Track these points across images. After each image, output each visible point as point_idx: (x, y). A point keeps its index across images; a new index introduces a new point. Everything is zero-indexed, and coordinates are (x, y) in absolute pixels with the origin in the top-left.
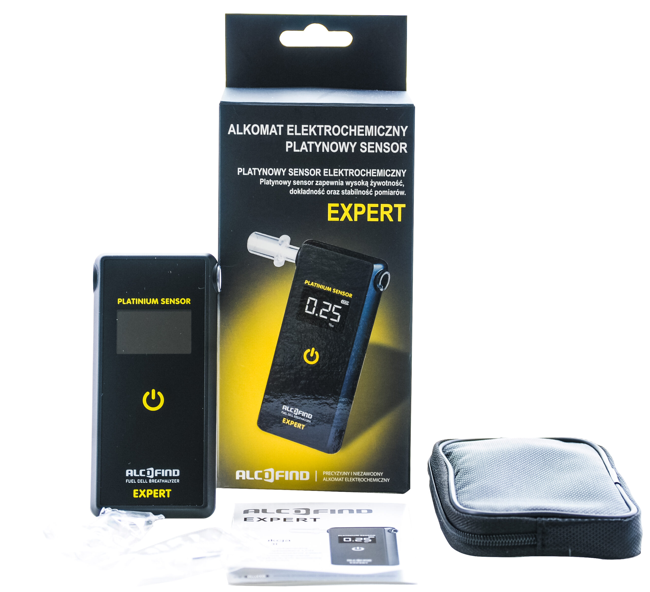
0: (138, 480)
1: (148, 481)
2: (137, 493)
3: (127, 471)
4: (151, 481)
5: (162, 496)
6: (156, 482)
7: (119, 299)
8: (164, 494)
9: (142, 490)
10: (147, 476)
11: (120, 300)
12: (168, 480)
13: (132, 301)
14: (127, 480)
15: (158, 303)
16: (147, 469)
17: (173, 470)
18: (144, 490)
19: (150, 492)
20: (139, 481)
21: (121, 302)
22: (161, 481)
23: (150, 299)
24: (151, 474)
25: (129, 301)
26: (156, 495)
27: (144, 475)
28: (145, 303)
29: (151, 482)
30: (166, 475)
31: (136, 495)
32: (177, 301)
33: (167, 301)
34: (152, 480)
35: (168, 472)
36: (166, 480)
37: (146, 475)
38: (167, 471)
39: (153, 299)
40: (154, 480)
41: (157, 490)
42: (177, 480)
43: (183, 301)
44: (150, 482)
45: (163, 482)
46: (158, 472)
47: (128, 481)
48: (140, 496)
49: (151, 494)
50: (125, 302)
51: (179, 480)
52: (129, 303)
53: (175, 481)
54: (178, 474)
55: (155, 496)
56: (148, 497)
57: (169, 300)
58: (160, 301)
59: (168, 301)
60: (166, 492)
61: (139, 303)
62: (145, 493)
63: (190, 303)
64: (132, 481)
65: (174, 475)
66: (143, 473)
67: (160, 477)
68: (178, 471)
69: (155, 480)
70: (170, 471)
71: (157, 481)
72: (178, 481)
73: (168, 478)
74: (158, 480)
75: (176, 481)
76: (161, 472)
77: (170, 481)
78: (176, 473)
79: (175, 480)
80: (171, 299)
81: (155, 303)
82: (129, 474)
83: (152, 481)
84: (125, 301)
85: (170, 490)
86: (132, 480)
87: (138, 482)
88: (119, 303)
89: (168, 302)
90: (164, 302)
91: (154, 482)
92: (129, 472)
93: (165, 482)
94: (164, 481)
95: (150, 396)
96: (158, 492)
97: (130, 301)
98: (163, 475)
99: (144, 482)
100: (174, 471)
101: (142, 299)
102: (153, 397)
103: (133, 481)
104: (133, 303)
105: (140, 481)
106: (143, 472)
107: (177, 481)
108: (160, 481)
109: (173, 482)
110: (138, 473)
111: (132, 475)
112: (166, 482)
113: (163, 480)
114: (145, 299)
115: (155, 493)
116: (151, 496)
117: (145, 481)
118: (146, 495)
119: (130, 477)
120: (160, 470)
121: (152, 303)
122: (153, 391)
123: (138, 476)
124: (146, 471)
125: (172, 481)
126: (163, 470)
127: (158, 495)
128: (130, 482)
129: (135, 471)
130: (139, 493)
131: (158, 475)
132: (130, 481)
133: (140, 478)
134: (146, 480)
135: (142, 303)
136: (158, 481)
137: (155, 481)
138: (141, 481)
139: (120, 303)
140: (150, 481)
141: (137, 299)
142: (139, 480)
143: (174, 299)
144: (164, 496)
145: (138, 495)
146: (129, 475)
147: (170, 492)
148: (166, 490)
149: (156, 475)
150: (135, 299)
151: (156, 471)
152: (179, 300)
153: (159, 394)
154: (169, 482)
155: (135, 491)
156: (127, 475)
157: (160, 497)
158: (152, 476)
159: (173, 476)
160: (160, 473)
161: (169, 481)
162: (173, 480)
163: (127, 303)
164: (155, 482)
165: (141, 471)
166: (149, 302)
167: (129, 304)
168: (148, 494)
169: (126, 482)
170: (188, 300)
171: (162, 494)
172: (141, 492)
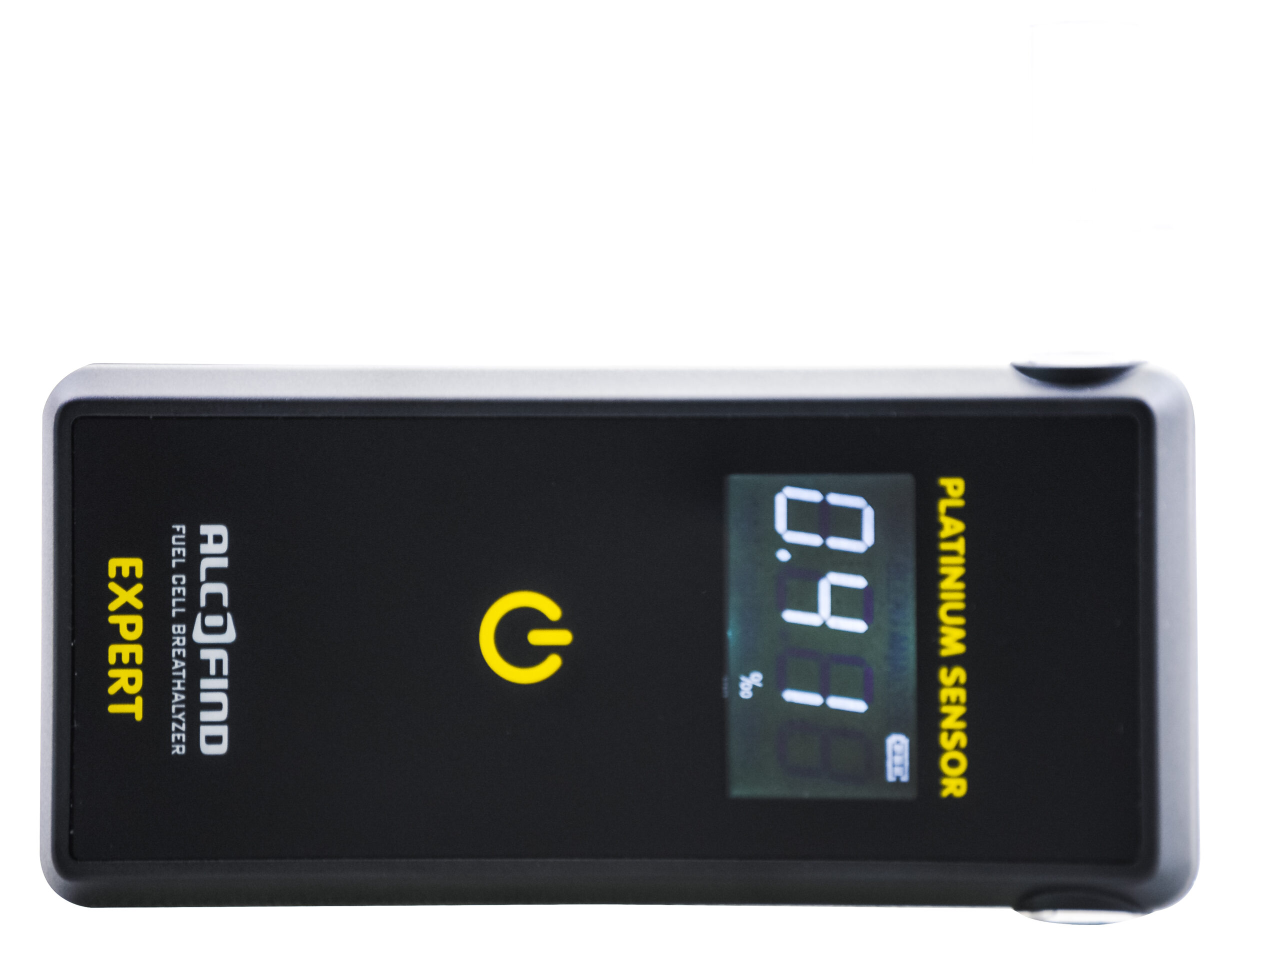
0: (184, 577)
1: (180, 619)
2: (126, 573)
3: (222, 530)
4: (179, 632)
5: (115, 680)
6: (174, 655)
7: (961, 483)
8: (121, 691)
9: (139, 596)
11: (955, 487)
12: (183, 706)
13: (953, 538)
14: (183, 528)
15: (944, 653)
16: (229, 616)
17: (226, 728)
18: (139, 605)
19: (130, 628)
20: (179, 580)
21: (950, 492)
22: (180, 677)
23: (962, 621)
25: (951, 527)
26: (119, 656)
27: (203, 603)
28: (943, 596)
29: (174, 631)
31: (119, 569)
32: (955, 736)
33: (953, 693)
34: (184, 639)
36: (183, 697)
37: (206, 612)
39: (961, 634)
40: (184, 643)
41: (139, 660)
42: (183, 747)
43: (953, 763)
44: (174, 627)
45: (175, 685)
46: (219, 663)
47: (181, 532)
48: (113, 587)
49: (124, 633)
50: (947, 508)
51: (184, 752)
52: (947, 527)
53: (178, 736)
54: (207, 749)
55: (112, 650)
56: (113, 620)
57: (957, 703)
58: (952, 662)
59: (952, 700)
60: (130, 699)
61: (943, 570)
62: (127, 609)
63: (944, 794)
64: (179, 550)
66: (214, 599)
67: (197, 669)
68: (221, 749)
69: (183, 651)
71: (179, 657)
72: (179, 750)
73: (194, 706)
74: (183, 664)
75: (179, 742)
76: (219, 675)
77: (180, 716)
78: (216, 740)
79: (183, 736)
80: (963, 710)
81: (943, 641)
82: (210, 539)
83: (178, 639)
84: (952, 512)
85: (139, 717)
86: (183, 550)
87: (174, 578)
88: (942, 482)
89: (948, 697)
90: (951, 681)
91: (176, 646)
92: (218, 539)
93: (176, 695)
94: (179, 688)
95: (541, 622)
96: (132, 664)
97: (953, 532)
98: (205, 683)
100: (223, 731)
101: (961, 586)
102: (537, 637)
103: (179, 556)
104: (943, 546)
105: (179, 585)
106: (219, 596)
107: (178, 747)
108: (179, 670)
109: (174, 725)
110: (214, 575)
111: (204, 549)
112: (173, 697)
113: (182, 685)
114: (962, 596)
116: (114, 635)
117: (179, 605)
118: (119, 612)
119: (195, 540)
121: (943, 630)
122: (564, 637)
123: (203, 577)
124: (222, 612)
125: (179, 722)
126: (224, 684)
127: (119, 665)
128: (174, 542)
129: (223, 563)
130: (127, 583)
132: (177, 540)
133: (194, 586)
134: (183, 610)
135: (942, 586)
136: (177, 664)
137: (179, 651)
138: (179, 589)
139: (944, 488)
140: (179, 627)
141: (962, 561)
142: (184, 582)
143: (963, 725)
144: (113, 690)
145: (119, 579)
146: (205, 539)
147: (133, 714)
148: (139, 700)
149: (205, 654)
150: (961, 552)
151: (223, 654)
152: (957, 748)
153: (553, 664)
154: (173, 711)
155: (138, 564)
156: (204, 529)
158: (199, 636)
159: (202, 728)
160: (213, 671)
161: (178, 711)
162: (183, 728)
163: (942, 519)
164: (174, 651)
165: (221, 588)
166: (950, 613)
167: (940, 527)
168: (122, 621)
169: (174, 527)
170: (958, 787)
171: (121, 680)
172: (129, 591)
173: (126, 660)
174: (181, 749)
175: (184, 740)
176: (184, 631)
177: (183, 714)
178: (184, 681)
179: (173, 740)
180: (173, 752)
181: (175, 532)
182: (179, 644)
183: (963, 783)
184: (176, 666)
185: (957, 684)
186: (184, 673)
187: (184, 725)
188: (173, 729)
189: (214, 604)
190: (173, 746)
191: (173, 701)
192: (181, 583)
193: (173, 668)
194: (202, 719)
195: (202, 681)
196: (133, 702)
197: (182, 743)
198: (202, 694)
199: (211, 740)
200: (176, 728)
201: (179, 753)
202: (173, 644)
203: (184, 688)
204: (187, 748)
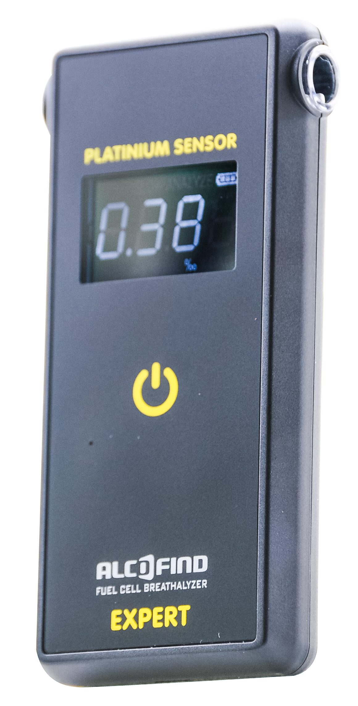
0: (121, 587)
1: (142, 588)
2: (119, 620)
4: (148, 588)
5: (170, 623)
6: (159, 590)
7: (87, 152)
8: (175, 619)
9: (130, 611)
11: (90, 154)
12: (184, 582)
13: (113, 152)
14: (98, 589)
15: (168, 153)
16: (141, 560)
18: (134, 611)
19: (145, 615)
20: (123, 589)
21: (91, 156)
22: (170, 585)
23: (153, 144)
24: (147, 572)
25: (108, 155)
26: (159, 621)
27: (134, 575)
28: (141, 156)
29: (147, 591)
30: (180, 571)
31: (118, 624)
32: (207, 142)
33: (187, 146)
34: (151, 584)
35: (184, 562)
36: (179, 583)
37: (139, 573)
38: (181, 560)
39: (159, 144)
40: (154, 585)
41: (160, 609)
42: (203, 581)
43: (220, 142)
44: (145, 591)
45: (173, 588)
46: (164, 563)
47: (100, 591)
48: (125, 627)
49: (147, 619)
50: (99, 158)
52: (108, 158)
53: (198, 584)
54: (205, 568)
55: (156, 625)
56: (141, 626)
57: (192, 143)
58: (172, 148)
59: (190, 146)
60: (180, 613)
61: (128, 158)
62: (136, 618)
63: (235, 146)
64: (108, 591)
65: (196, 570)
66: (133, 569)
67: (166, 576)
68: (205, 559)
69: (157, 584)
70: (188, 559)
71: (160, 587)
73: (185, 577)
74: (163, 584)
75: (201, 584)
76: (169, 563)
77: (189, 584)
78: (201, 561)
79: (198, 581)
80: (195, 139)
81: (162, 154)
82: (104, 573)
83: (151, 588)
84: (101, 155)
85: (188, 607)
86: (108, 588)
87: (122, 592)
88: (87, 162)
89: (188, 148)
90: (180, 147)
91: (155, 588)
92: (104, 568)
93: (178, 587)
94: (175, 586)
95: (148, 381)
96: (163, 613)
97: (110, 153)
98: (173, 572)
100: (196, 558)
101: (136, 146)
102: (156, 384)
103: (111, 591)
105: (125, 589)
106: (131, 566)
107: (203, 584)
108: (166, 586)
109: (193, 587)
110: (121, 570)
111: (108, 577)
112: (179, 589)
114: (141, 146)
115: (156, 617)
116: (149, 624)
117: (135, 589)
118: (137, 622)
120: (167, 560)
121: (157, 154)
122: (156, 367)
123: (122, 576)
124: (139, 563)
125: (191, 584)
126: (174, 560)
127: (163, 620)
128: (105, 594)
129: (116, 564)
130: (124, 618)
132: (104, 592)
133: (126, 581)
134: (137, 586)
135: (136, 157)
136: (163, 588)
137: (157, 587)
138: (127, 589)
139: (89, 160)
140: (145, 588)
141: (124, 147)
143: (202, 138)
144: (175, 624)
145: (122, 623)
146: (104, 576)
147: (187, 611)
148: (181, 608)
149: (159, 573)
150: (120, 147)
151: (160, 561)
152: (213, 141)
153: (169, 374)
154: (186, 588)
155: (115, 613)
156: (99, 577)
158: (150, 577)
160: (167, 567)
161: (186, 585)
162: (194, 582)
163: (104, 160)
164: (157, 590)
165: (127, 565)
166: (149, 151)
167: (108, 161)
168: (142, 620)
169: (97, 595)
170: (232, 138)
171: (170, 619)
172: (127, 618)
173: (161, 617)
174: (205, 582)
175: (200, 581)
176: (147, 585)
177: (187, 582)
178: (172, 583)
179: (200, 587)
180: (206, 587)
182: (154, 587)
183: (230, 135)
185: (183, 144)
186: (168, 583)
187: (193, 582)
188: (195, 587)
189: (135, 568)
190: (203, 587)
191: (181, 589)
192: (124, 588)
193: (165, 590)
194: (190, 572)
195: (172, 573)
196: (181, 611)
197: (202, 582)
198: (178, 573)
199: (200, 566)
200: (194, 586)
201: (206, 583)
202: (154, 591)
203: (175, 583)
204: (204, 579)
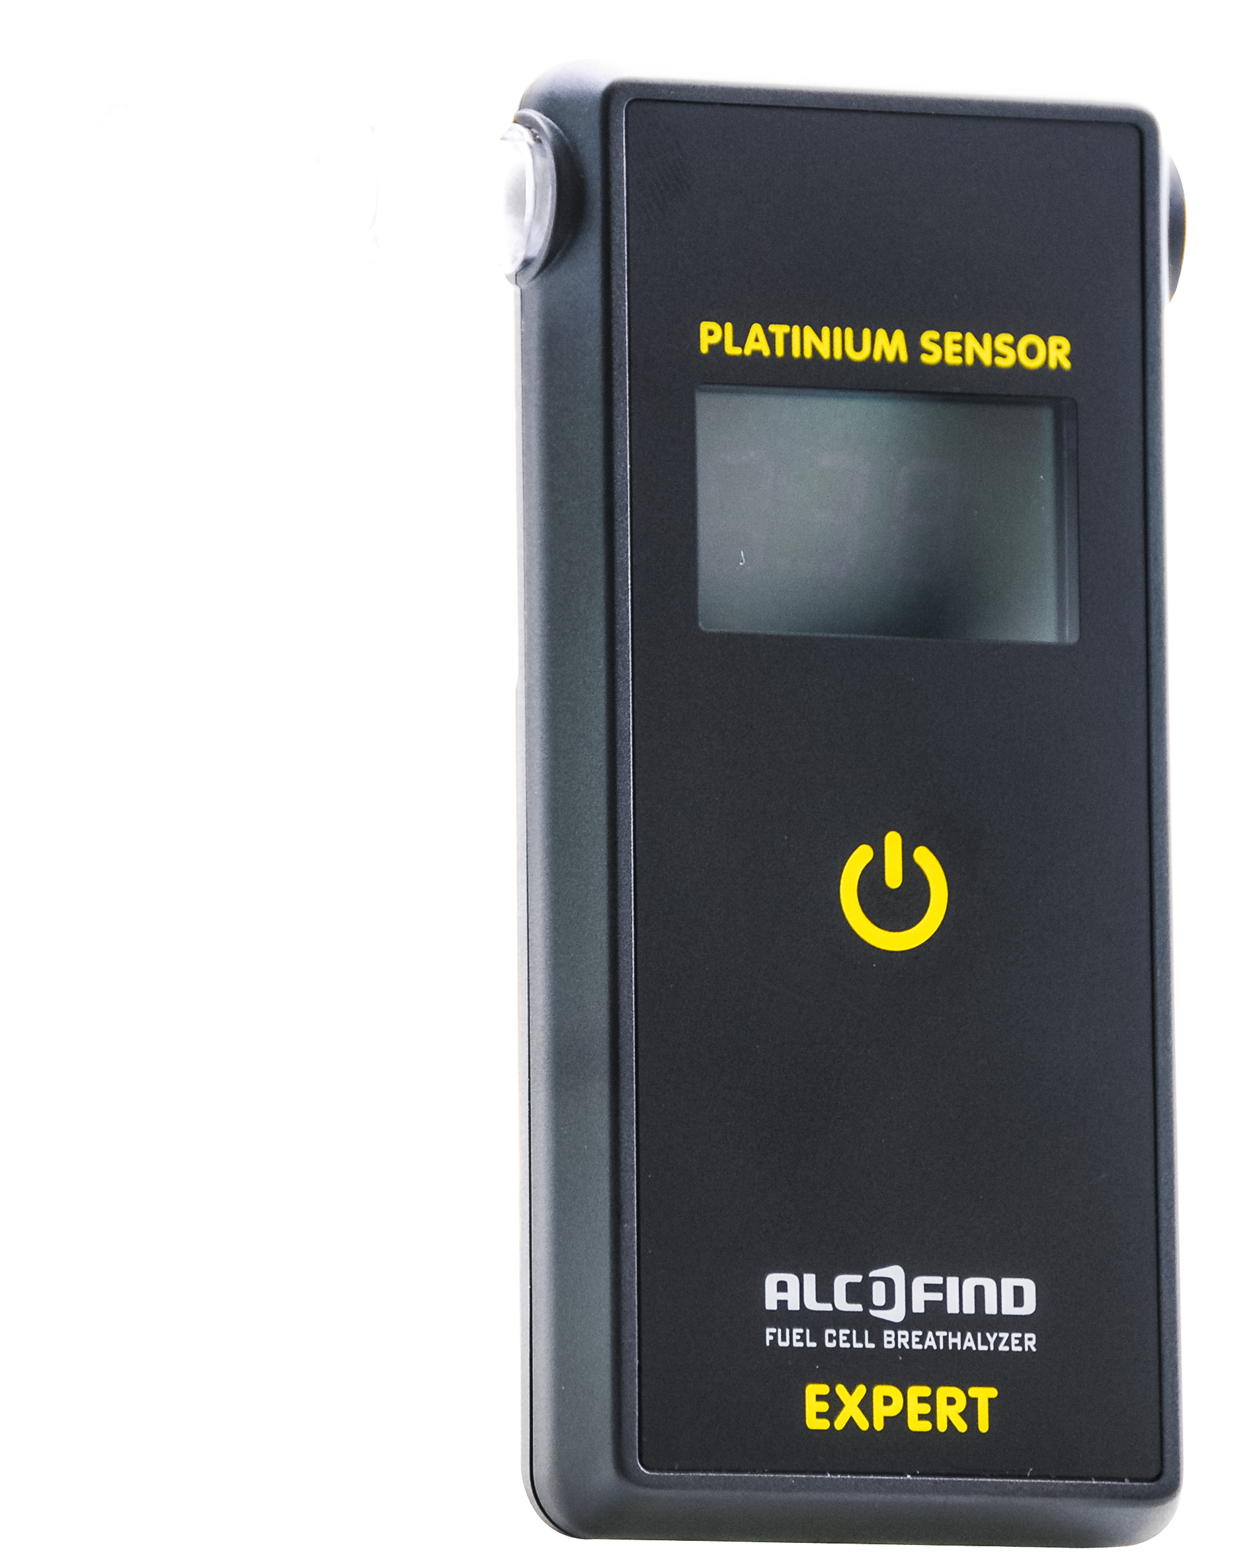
0: (828, 1332)
1: (877, 1338)
2: (824, 1407)
3: (772, 1280)
4: (892, 1339)
5: (949, 1422)
6: (920, 1347)
7: (705, 326)
8: (963, 1415)
9: (851, 1390)
10: (873, 1312)
11: (711, 333)
12: (979, 1335)
13: (771, 339)
14: (769, 1330)
15: (904, 358)
16: (872, 1274)
17: (1004, 1281)
18: (861, 1390)
19: (888, 1400)
20: (831, 1337)
21: (715, 339)
22: (946, 1339)
23: (866, 333)
24: (890, 1303)
25: (757, 340)
26: (921, 1417)
27: (858, 1308)
28: (838, 355)
29: (892, 1346)
30: (969, 1308)
31: (819, 1415)
32: (1000, 347)
33: (951, 348)
34: (900, 1333)
35: (979, 1291)
36: (969, 1335)
37: (868, 1304)
38: (970, 1283)
39: (881, 334)
40: (906, 1333)
41: (926, 1391)
42: (1027, 1336)
43: (1032, 352)
44: (886, 1346)
45: (955, 1345)
46: (928, 1288)
47: (775, 1335)
48: (840, 1423)
49: (894, 1410)
50: (735, 344)
51: (1033, 1336)
52: (757, 347)
53: (1014, 1342)
54: (1029, 1306)
55: (916, 1425)
56: (879, 1425)
57: (962, 343)
58: (914, 349)
59: (958, 348)
60: (972, 1403)
61: (808, 354)
62: (866, 1406)
63: (1067, 365)
64: (795, 1338)
65: (1009, 1309)
66: (853, 1292)
68: (1029, 1287)
69: (914, 1333)
70: (989, 1284)
71: (922, 1340)
72: (1030, 1341)
73: (980, 1322)
74: (930, 1334)
75: (1021, 1342)
76: (942, 1288)
77: (992, 1340)
78: (1018, 1292)
79: (1014, 1335)
80: (970, 337)
81: (890, 358)
82: (782, 1296)
83: (900, 1340)
84: (740, 341)
85: (993, 1392)
86: (795, 1331)
87: (828, 1345)
88: (704, 349)
89: (955, 354)
90: (936, 349)
91: (910, 1343)
92: (782, 1286)
93: (966, 1344)
94: (958, 1340)
95: (875, 870)
96: (931, 1400)
97: (762, 337)
98: (952, 1308)
99: (860, 1345)
100: (1008, 1284)
101: (825, 331)
102: (894, 877)
103: (803, 1338)
104: (780, 352)
105: (837, 1338)
107: (1027, 1343)
108: (937, 1339)
109: (1003, 1348)
111: (794, 1305)
112: (969, 1348)
113: (954, 1336)
114: (837, 331)
115: (916, 1409)
116: (897, 1423)
117: (860, 1339)
118: (869, 1416)
120: (938, 1280)
121: (877, 357)
122: (893, 842)
123: (828, 1307)
124: (868, 1282)
125: (999, 1340)
126: (953, 1282)
127: (931, 1417)
128: (786, 1344)
130: (836, 1405)
131: (927, 1304)
132: (784, 1339)
133: (838, 1319)
134: (866, 1333)
135: (826, 355)
136: (930, 1342)
137: (914, 1340)
138: (842, 1338)
139: (711, 347)
140: (886, 1339)
141: (796, 329)
142: (833, 1332)
143: (987, 338)
144: (962, 1426)
145: (831, 1415)
146: (782, 1304)
147: (990, 1400)
148: (974, 1392)
149: (918, 1307)
150: (786, 328)
151: (919, 1282)
152: (1014, 346)
153: (924, 857)
154: (985, 1348)
155: (813, 1390)
156: (771, 1304)
157: (942, 1427)
158: (897, 1314)
159: (1004, 1312)
161: (985, 1342)
162: (1005, 1335)
163: (748, 352)
164: (915, 1346)
165: (841, 1283)
166: (858, 347)
167: (757, 354)
168: (881, 1412)
169: (768, 1344)
170: (1059, 347)
171: (950, 1415)
172: (844, 1403)
173: (926, 1409)
174: (1030, 1339)
175: (1019, 1335)
176: (892, 1333)
177: (988, 1335)
178: (950, 1334)
179: (1020, 1349)
180: (1034, 1349)
181: (774, 1342)
182: (907, 1339)
183: (1054, 340)
184: (933, 1343)
185: (941, 343)
186: (941, 1334)
187: (1001, 1335)
188: (1007, 1348)
189: (859, 1293)
190: (1026, 1349)
191: (974, 1348)
192: (835, 1335)
193: (935, 1348)
194: (995, 1312)
195: (949, 1311)
196: (975, 1400)
197: (1023, 1336)
198: (965, 1311)
199: (1019, 1300)
200: (1005, 1345)
201: (1034, 1342)
202: (907, 1347)
203: (959, 1334)
204: (1029, 1332)
